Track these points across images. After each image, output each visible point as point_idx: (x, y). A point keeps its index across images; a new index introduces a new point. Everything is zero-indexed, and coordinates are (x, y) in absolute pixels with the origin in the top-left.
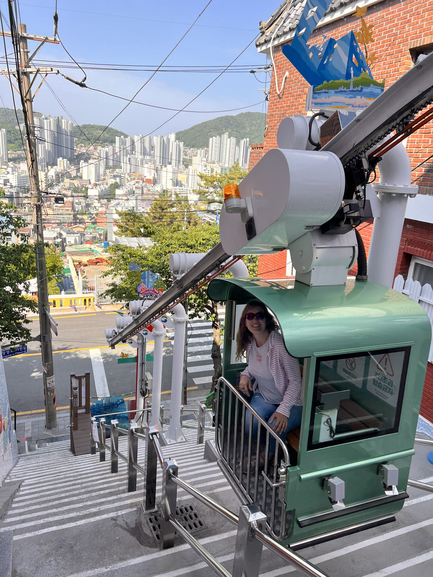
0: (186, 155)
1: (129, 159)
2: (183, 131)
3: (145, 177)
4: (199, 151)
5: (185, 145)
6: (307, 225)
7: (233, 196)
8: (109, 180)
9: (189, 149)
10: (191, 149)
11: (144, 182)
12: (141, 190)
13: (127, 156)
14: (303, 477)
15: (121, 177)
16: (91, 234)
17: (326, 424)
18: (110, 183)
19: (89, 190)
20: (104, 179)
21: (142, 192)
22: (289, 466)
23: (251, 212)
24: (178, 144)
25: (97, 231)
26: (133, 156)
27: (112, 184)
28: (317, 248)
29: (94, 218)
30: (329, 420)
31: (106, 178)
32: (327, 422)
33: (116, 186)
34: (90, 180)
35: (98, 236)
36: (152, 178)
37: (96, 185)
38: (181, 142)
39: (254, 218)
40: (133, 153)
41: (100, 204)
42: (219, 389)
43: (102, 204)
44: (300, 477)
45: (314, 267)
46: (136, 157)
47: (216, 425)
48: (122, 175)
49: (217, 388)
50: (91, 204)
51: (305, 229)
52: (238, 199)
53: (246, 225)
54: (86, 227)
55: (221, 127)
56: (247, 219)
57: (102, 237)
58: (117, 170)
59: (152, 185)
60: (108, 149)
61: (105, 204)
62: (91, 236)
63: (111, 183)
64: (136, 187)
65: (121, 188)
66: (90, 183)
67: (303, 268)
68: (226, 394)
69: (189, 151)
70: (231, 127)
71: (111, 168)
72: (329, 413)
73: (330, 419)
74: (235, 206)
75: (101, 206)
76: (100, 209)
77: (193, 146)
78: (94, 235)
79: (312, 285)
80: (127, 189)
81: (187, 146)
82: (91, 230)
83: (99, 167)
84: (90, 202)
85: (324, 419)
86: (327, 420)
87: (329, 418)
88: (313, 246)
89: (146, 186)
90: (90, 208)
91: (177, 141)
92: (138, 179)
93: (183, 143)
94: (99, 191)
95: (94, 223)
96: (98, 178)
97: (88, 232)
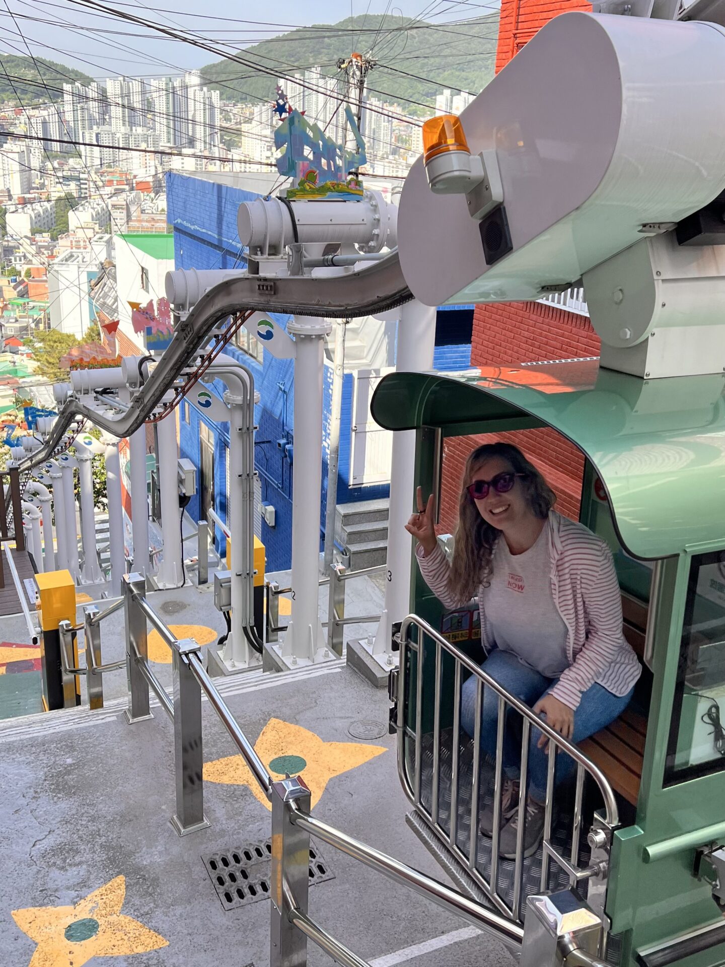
0: (227, 119)
1: (97, 135)
2: (218, 64)
3: (135, 177)
4: (256, 109)
5: (224, 96)
6: (645, 222)
7: (451, 148)
8: (53, 189)
9: (235, 105)
10: (239, 105)
11: (132, 189)
12: (125, 212)
13: (91, 128)
14: (653, 850)
15: (80, 180)
16: (17, 321)
17: (706, 719)
18: (54, 196)
19: (8, 215)
20: (43, 186)
21: (129, 216)
22: (617, 828)
23: (497, 192)
24: (207, 95)
25: (31, 313)
26: (106, 127)
27: (59, 199)
28: (664, 281)
29: (22, 282)
30: (714, 710)
31: (46, 183)
32: (709, 714)
33: (70, 202)
34: (9, 191)
35: (33, 325)
36: (150, 179)
37: (24, 202)
38: (215, 89)
39: (505, 204)
40: (104, 119)
41: (34, 247)
42: (404, 643)
43: (40, 247)
44: (646, 853)
45: (655, 330)
46: (113, 130)
47: (400, 731)
48: (82, 176)
49: (399, 641)
50: (14, 247)
51: (640, 231)
52: (463, 156)
53: (481, 225)
54: (6, 305)
55: (305, 52)
56: (486, 208)
57: (42, 326)
58: (72, 162)
59: (153, 195)
60: (48, 113)
61: (46, 248)
62: (17, 325)
63: (58, 195)
64: (113, 206)
65: (81, 208)
66: (10, 197)
67: (626, 334)
68: (423, 655)
69: (236, 110)
70: (325, 51)
71: (55, 157)
72: (714, 692)
73: (717, 708)
74: (456, 173)
75: (39, 253)
76: (36, 261)
77: (242, 99)
78: (23, 322)
79: (648, 375)
80: (93, 208)
81: (229, 99)
82: (17, 314)
83: (29, 157)
84: (11, 244)
85: (703, 707)
86: (710, 709)
87: (713, 703)
88: (655, 277)
89: (137, 201)
90: (13, 258)
91: (205, 89)
92: (120, 182)
93: (218, 92)
94: (31, 218)
95: (22, 295)
96: (28, 186)
97: (10, 317)
